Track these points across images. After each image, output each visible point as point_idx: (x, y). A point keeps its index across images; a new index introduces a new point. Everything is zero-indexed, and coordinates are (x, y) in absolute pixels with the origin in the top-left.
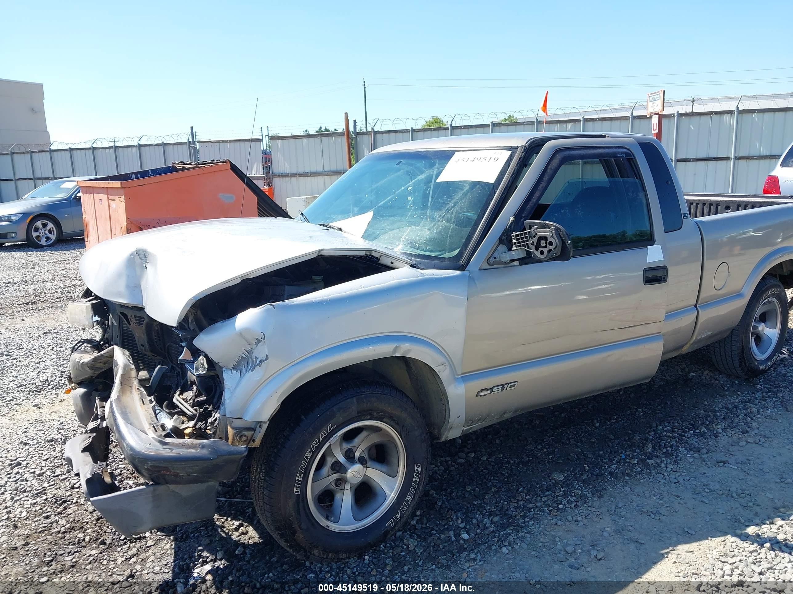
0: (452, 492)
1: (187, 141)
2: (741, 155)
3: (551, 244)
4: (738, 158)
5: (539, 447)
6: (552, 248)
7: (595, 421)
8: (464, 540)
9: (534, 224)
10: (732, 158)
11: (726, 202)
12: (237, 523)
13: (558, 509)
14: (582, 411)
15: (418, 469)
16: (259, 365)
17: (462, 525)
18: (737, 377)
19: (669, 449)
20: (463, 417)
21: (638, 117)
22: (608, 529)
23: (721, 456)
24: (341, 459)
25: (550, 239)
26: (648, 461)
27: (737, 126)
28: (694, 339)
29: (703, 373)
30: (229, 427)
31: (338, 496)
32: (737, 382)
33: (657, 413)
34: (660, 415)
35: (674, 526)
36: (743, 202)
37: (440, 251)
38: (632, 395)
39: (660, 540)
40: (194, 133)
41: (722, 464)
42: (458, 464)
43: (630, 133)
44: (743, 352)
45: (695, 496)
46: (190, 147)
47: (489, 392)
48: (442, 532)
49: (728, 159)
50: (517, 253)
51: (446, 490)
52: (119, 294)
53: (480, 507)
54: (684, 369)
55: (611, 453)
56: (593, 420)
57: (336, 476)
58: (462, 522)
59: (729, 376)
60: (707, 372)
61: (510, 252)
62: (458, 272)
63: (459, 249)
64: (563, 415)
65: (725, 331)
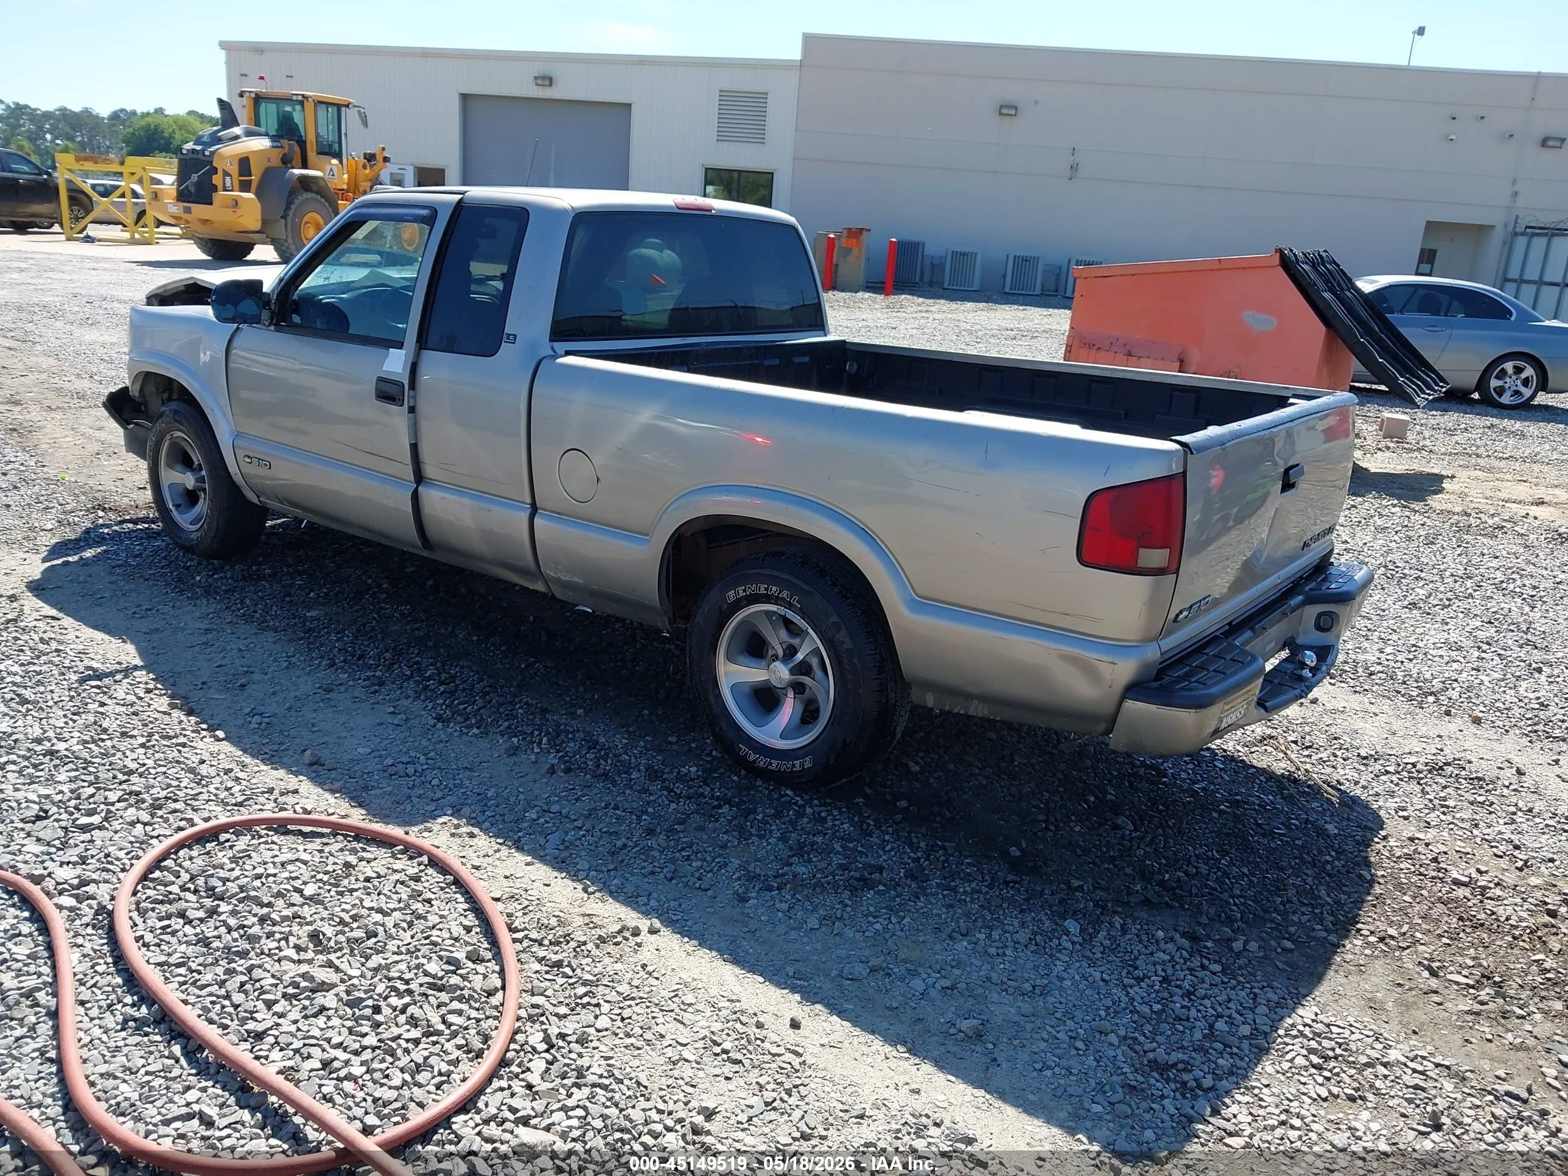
47: (251, 461)
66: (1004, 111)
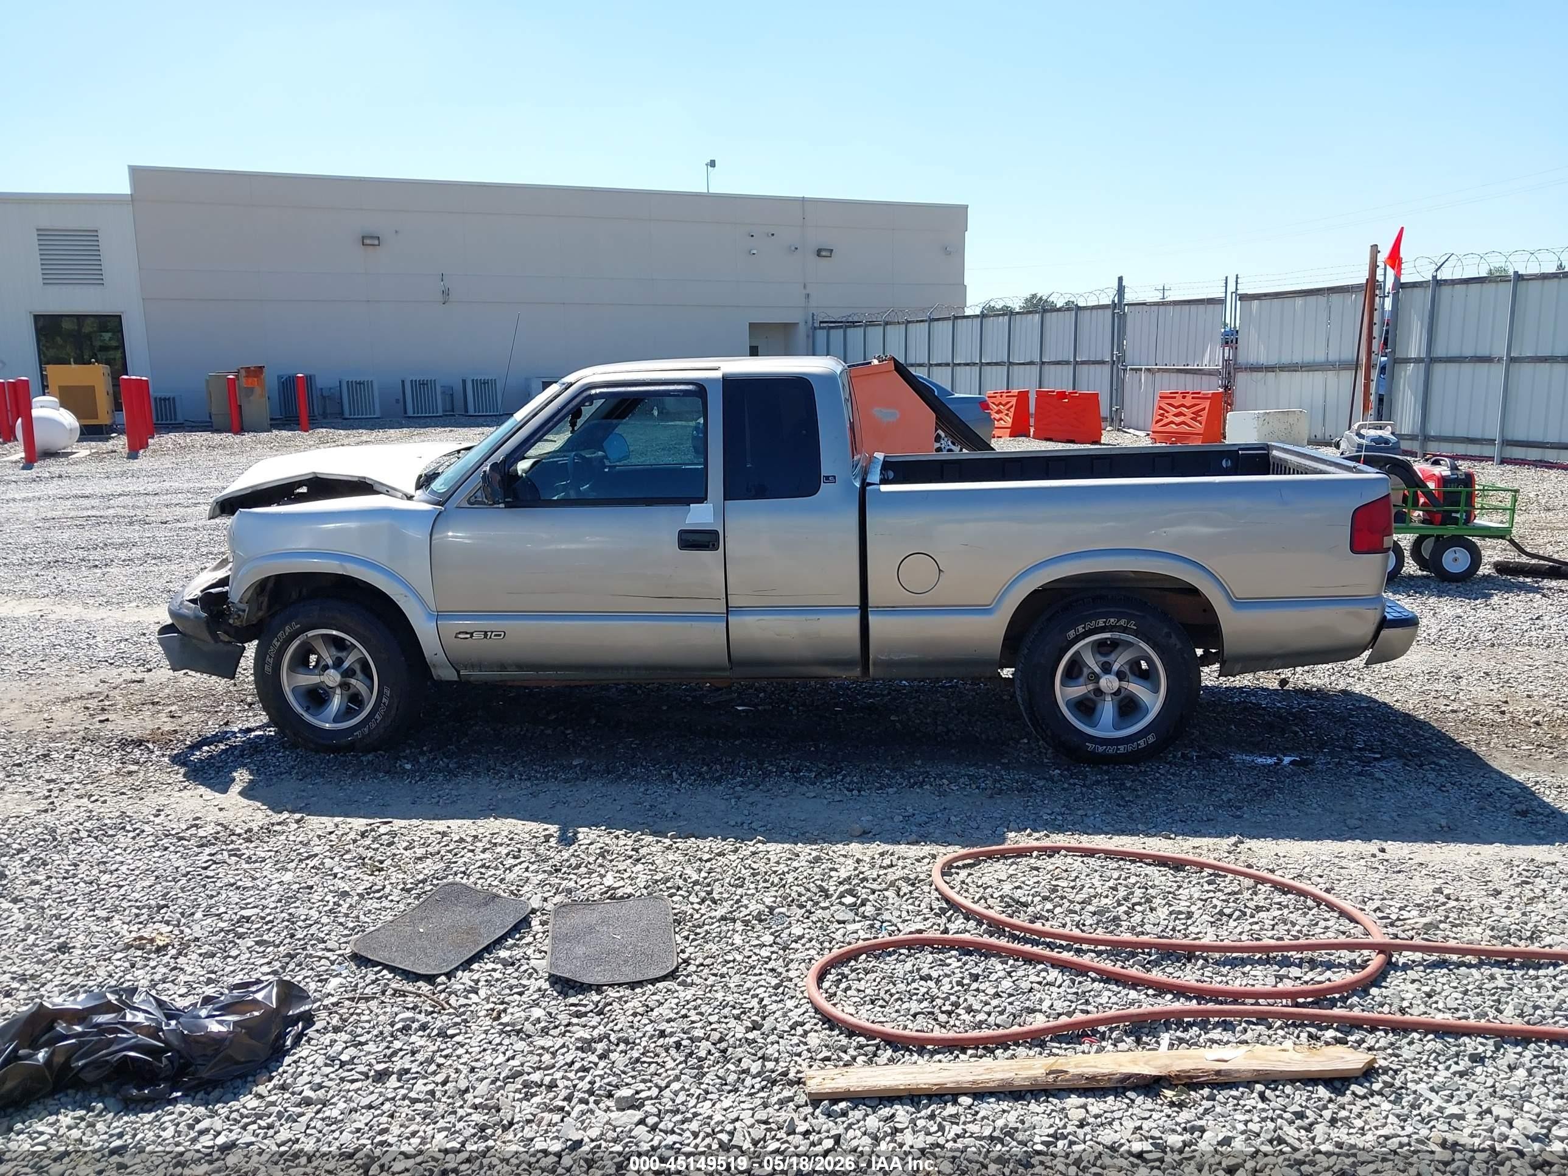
1: (1108, 302)
15: (387, 691)
20: (442, 657)
24: (329, 663)
28: (872, 656)
47: (469, 636)
62: (430, 507)
66: (368, 241)
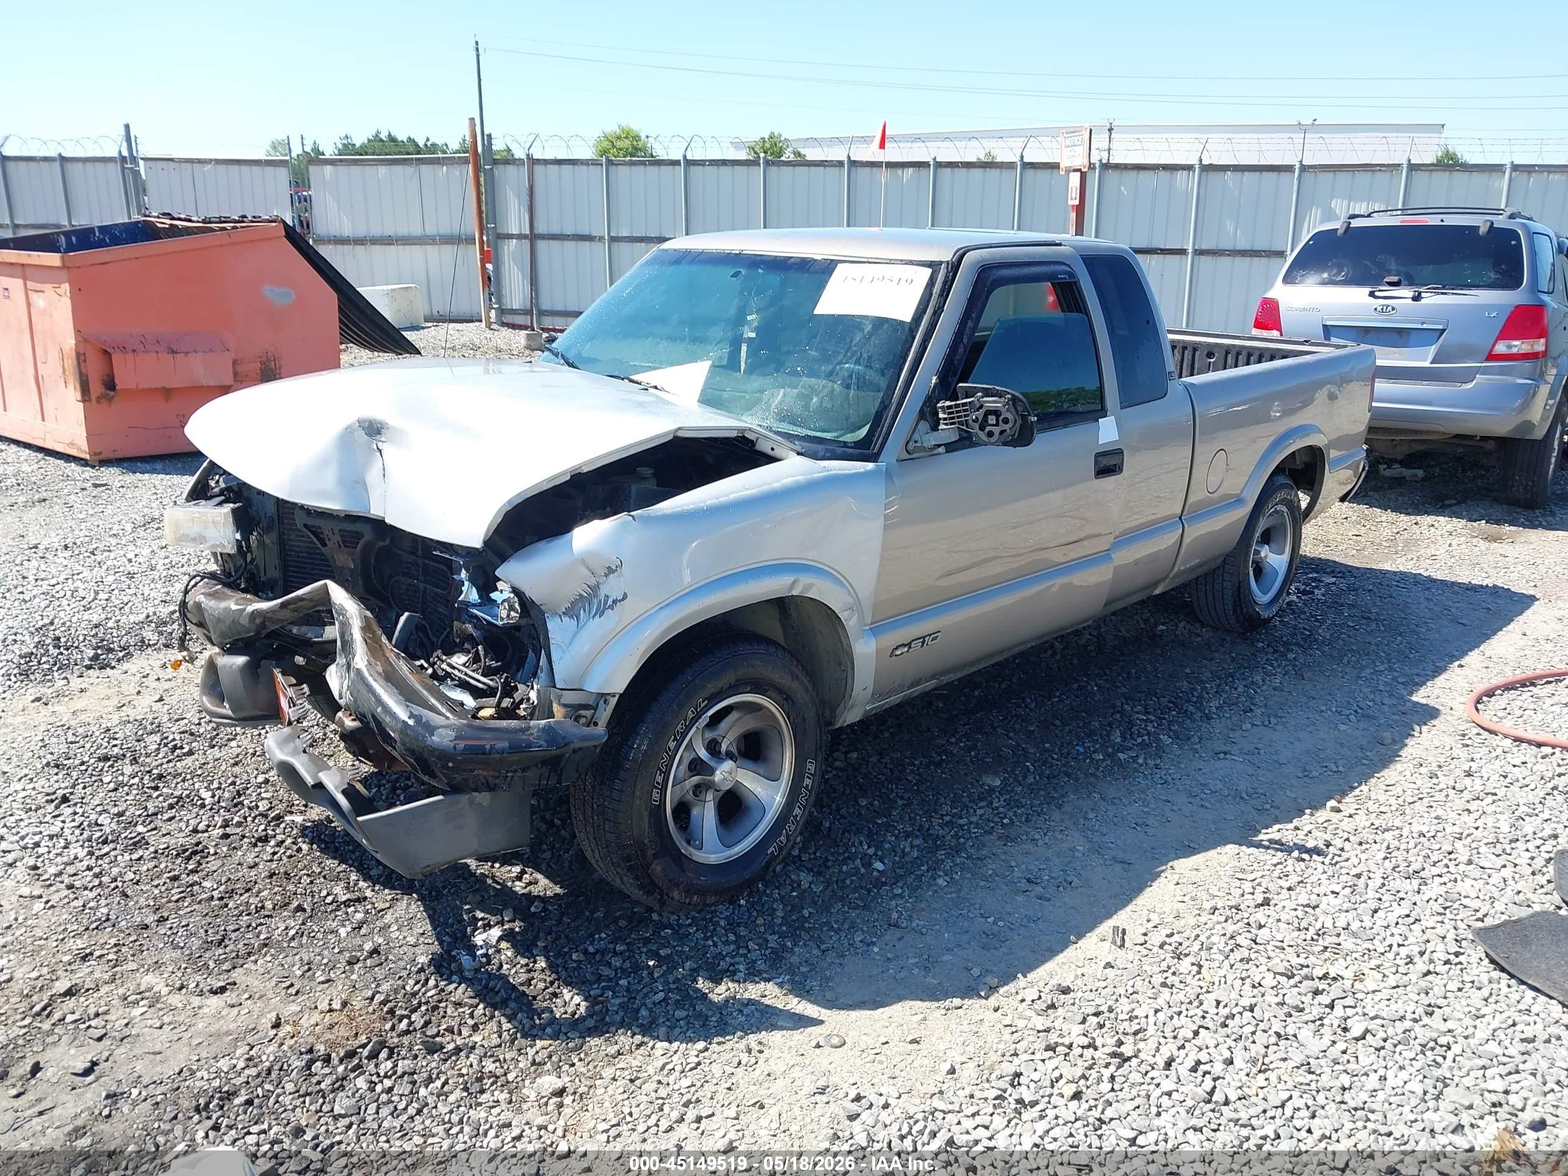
0: (838, 810)
1: (116, 155)
2: (1204, 247)
3: (1006, 421)
4: (1199, 252)
5: (953, 740)
6: (1007, 427)
7: (1028, 700)
8: (878, 871)
9: (976, 390)
10: (1190, 251)
11: (1209, 344)
12: (517, 869)
13: (1003, 825)
14: (1003, 686)
15: (811, 767)
16: (611, 607)
17: (871, 851)
18: (1228, 631)
19: (1146, 737)
20: (870, 690)
21: (1033, 166)
22: (1081, 848)
23: (1219, 746)
24: (703, 754)
25: (1006, 414)
26: (1120, 755)
27: (1198, 194)
28: (1176, 569)
29: (1177, 626)
30: (555, 705)
31: (695, 812)
32: (1228, 639)
33: (1118, 687)
34: (1124, 690)
35: (1169, 839)
36: (1234, 346)
37: (837, 430)
38: (1075, 661)
39: (1154, 858)
40: (133, 139)
41: (1222, 755)
42: (836, 769)
43: (1093, 239)
44: (1239, 590)
45: (1190, 800)
46: (123, 169)
47: (906, 649)
48: (844, 862)
49: (1182, 252)
50: (947, 432)
51: (829, 806)
52: (323, 494)
53: (888, 827)
54: (1148, 620)
55: (1062, 745)
56: (1023, 699)
57: (696, 779)
58: (869, 847)
59: (1215, 629)
60: (1184, 623)
61: (935, 433)
62: (870, 466)
63: (868, 426)
64: (976, 693)
65: (1214, 559)
